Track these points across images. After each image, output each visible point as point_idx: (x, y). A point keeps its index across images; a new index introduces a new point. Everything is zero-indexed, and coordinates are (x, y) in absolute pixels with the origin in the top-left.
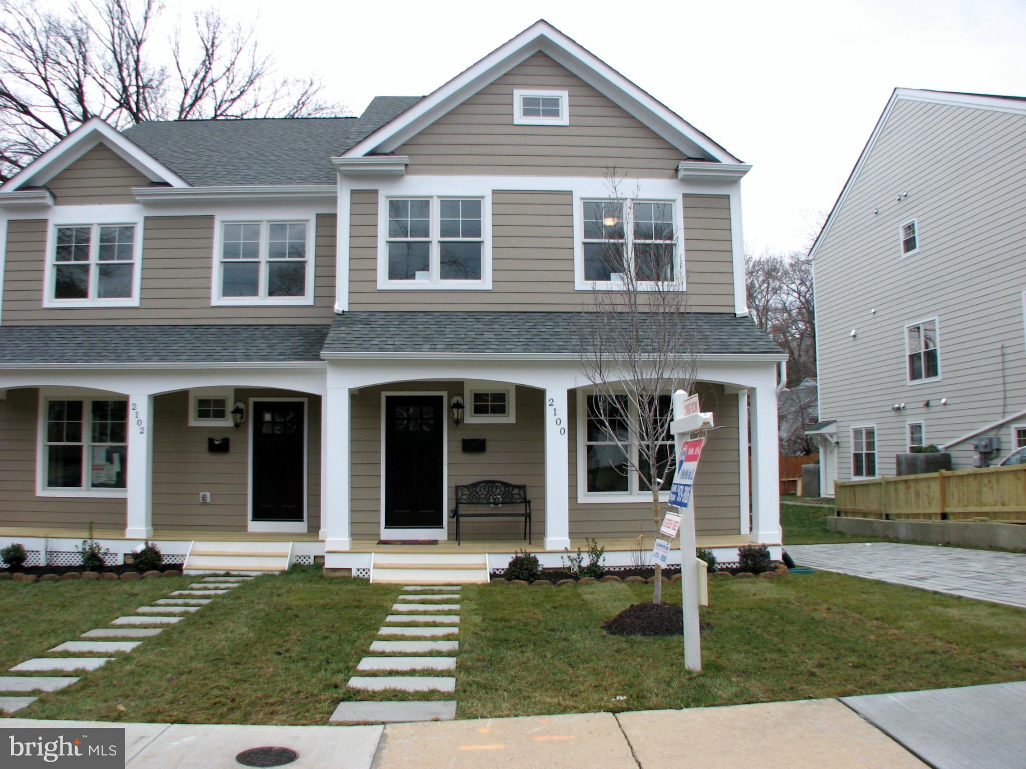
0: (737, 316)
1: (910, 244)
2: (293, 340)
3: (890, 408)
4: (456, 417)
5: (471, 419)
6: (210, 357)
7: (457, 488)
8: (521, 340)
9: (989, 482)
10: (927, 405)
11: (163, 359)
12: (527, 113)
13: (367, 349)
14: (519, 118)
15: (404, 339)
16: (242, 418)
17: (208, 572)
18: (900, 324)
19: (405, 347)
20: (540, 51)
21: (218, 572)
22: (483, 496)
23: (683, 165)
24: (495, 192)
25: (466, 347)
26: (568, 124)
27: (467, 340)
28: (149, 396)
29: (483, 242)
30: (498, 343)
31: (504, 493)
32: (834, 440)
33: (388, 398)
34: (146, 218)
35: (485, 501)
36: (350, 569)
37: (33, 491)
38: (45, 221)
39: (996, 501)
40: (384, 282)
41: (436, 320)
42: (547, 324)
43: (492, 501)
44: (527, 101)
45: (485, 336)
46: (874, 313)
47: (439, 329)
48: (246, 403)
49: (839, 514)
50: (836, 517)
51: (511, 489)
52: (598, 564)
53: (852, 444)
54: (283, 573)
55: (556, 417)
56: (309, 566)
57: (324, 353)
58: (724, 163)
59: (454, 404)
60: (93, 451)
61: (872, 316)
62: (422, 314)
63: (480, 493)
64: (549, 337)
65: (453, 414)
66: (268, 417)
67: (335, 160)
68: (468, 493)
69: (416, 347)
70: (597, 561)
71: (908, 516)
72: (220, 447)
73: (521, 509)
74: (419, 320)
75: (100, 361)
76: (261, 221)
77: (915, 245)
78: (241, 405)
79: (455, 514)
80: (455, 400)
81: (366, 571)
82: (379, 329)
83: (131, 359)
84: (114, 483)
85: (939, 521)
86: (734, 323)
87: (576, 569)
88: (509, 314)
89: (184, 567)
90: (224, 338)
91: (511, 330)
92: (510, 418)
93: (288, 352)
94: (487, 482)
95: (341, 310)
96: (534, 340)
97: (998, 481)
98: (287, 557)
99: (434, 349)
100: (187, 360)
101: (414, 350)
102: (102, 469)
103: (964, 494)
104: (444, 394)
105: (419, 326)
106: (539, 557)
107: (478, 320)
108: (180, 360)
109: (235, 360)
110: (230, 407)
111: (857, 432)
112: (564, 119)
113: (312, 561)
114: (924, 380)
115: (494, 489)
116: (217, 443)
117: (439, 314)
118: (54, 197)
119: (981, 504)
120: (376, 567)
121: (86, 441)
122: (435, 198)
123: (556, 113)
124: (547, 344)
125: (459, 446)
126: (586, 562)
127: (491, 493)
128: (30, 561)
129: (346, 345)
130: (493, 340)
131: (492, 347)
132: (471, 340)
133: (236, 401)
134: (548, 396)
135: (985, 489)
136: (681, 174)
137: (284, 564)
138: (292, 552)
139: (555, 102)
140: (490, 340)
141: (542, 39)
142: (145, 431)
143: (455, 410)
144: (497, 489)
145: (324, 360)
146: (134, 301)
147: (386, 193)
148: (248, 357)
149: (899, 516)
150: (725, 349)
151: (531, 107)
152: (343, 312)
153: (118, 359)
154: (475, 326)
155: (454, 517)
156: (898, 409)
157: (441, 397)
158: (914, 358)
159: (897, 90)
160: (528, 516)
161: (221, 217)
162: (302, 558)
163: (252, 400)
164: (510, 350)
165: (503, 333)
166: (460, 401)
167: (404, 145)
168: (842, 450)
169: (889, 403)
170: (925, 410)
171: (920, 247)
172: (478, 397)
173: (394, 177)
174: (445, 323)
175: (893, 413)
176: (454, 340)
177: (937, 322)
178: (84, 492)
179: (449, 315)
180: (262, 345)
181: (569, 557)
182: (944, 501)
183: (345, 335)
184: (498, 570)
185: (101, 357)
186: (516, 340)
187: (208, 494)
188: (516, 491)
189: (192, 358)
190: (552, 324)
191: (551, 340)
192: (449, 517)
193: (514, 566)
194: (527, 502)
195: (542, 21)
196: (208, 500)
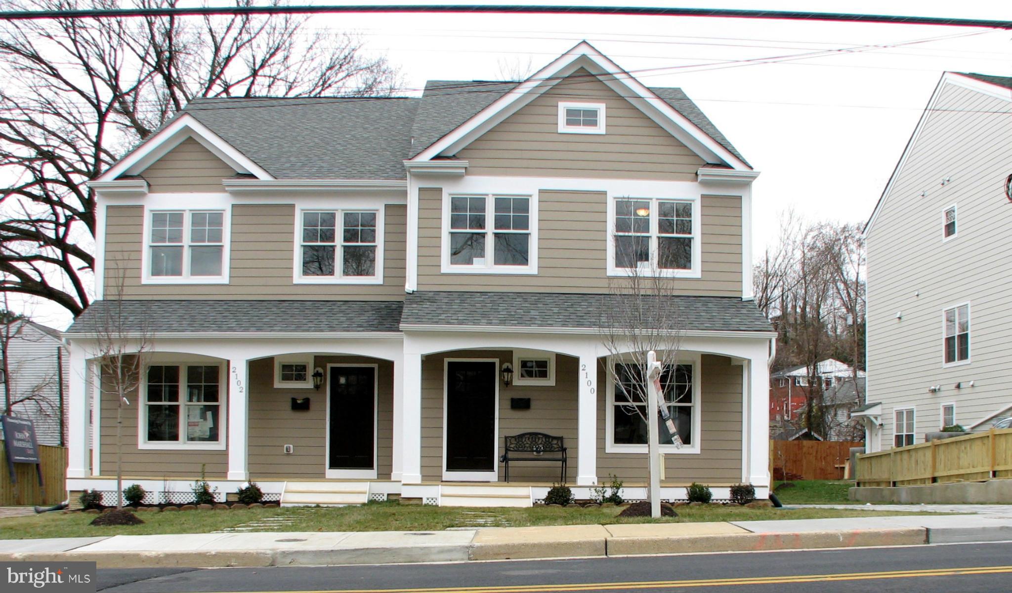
0: (743, 300)
1: (950, 229)
2: (367, 314)
3: (927, 390)
4: (506, 379)
5: (518, 381)
6: (298, 329)
7: (506, 438)
8: (560, 317)
9: (965, 448)
10: (958, 387)
11: (259, 329)
12: (569, 123)
13: (437, 323)
14: (563, 127)
15: (465, 315)
16: (321, 381)
17: (302, 505)
18: (938, 308)
19: (467, 321)
20: (582, 68)
21: (310, 505)
22: (527, 445)
23: (702, 171)
24: (541, 192)
25: (516, 322)
26: (604, 132)
27: (516, 316)
28: (247, 361)
29: (530, 234)
30: (542, 319)
31: (545, 443)
32: (878, 423)
33: (450, 363)
34: (233, 206)
35: (529, 449)
36: (421, 499)
37: (137, 445)
38: (142, 207)
39: (969, 464)
40: (447, 266)
41: (491, 299)
42: (582, 304)
43: (535, 449)
44: (570, 112)
45: (531, 314)
46: (918, 295)
47: (494, 307)
48: (325, 368)
49: (858, 484)
50: (856, 487)
51: (550, 440)
52: (618, 494)
53: (894, 426)
54: (364, 504)
55: (587, 380)
56: (383, 502)
57: (402, 326)
58: (737, 170)
59: (504, 369)
60: (189, 409)
61: (915, 298)
62: (479, 294)
63: (525, 443)
64: (584, 315)
65: (504, 377)
66: (342, 380)
67: (407, 163)
68: (516, 442)
69: (476, 321)
70: (617, 492)
71: (909, 482)
72: (301, 405)
73: (559, 455)
74: (476, 299)
75: (204, 331)
76: (337, 210)
77: (954, 230)
78: (320, 370)
79: (505, 459)
80: (505, 366)
81: (434, 500)
82: (444, 307)
83: (231, 329)
84: (207, 437)
85: (929, 484)
86: (739, 305)
87: (601, 498)
88: (551, 295)
89: (281, 501)
90: (307, 311)
91: (552, 309)
92: (550, 381)
93: (365, 324)
94: (530, 434)
95: (412, 290)
96: (571, 317)
97: (971, 446)
98: (365, 493)
99: (490, 324)
100: (280, 331)
101: (475, 324)
102: (197, 425)
103: (948, 460)
104: (497, 361)
105: (477, 305)
106: (571, 489)
107: (525, 300)
108: (274, 330)
109: (322, 331)
110: (310, 371)
111: (899, 414)
112: (601, 128)
113: (385, 498)
114: (957, 363)
115: (537, 440)
116: (299, 402)
117: (493, 294)
118: (149, 185)
119: (959, 468)
120: (443, 496)
121: (183, 401)
122: (490, 196)
123: (594, 123)
124: (581, 320)
125: (508, 404)
126: (609, 493)
127: (534, 443)
128: (147, 500)
129: (419, 320)
130: (538, 317)
131: (537, 322)
132: (520, 316)
133: (315, 367)
134: (581, 363)
135: (962, 455)
136: (700, 178)
137: (364, 499)
138: (369, 490)
139: (594, 113)
140: (535, 317)
141: (584, 58)
142: (244, 390)
143: (506, 374)
144: (539, 439)
145: (401, 331)
146: (224, 278)
147: (449, 191)
148: (332, 329)
149: (903, 482)
150: (727, 327)
151: (573, 117)
152: (413, 291)
153: (220, 329)
154: (523, 305)
155: (503, 462)
156: (934, 391)
157: (494, 364)
158: (949, 341)
159: (946, 74)
160: (564, 460)
161: (302, 207)
162: (377, 495)
163: (329, 366)
164: (551, 325)
165: (546, 311)
166: (510, 367)
167: (464, 149)
168: (886, 432)
169: (928, 384)
170: (956, 392)
171: (958, 233)
172: (524, 364)
173: (455, 178)
174: (498, 302)
175: (930, 395)
176: (506, 316)
177: (969, 306)
178: (181, 445)
179: (502, 295)
180: (342, 318)
181: (595, 490)
182: (934, 467)
183: (417, 311)
184: (539, 500)
185: (203, 328)
186: (556, 317)
187: (291, 446)
188: (555, 442)
189: (284, 329)
190: (586, 304)
191: (584, 318)
192: (500, 461)
193: (552, 494)
194: (564, 450)
195: (584, 42)
196: (292, 452)
